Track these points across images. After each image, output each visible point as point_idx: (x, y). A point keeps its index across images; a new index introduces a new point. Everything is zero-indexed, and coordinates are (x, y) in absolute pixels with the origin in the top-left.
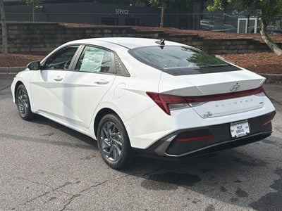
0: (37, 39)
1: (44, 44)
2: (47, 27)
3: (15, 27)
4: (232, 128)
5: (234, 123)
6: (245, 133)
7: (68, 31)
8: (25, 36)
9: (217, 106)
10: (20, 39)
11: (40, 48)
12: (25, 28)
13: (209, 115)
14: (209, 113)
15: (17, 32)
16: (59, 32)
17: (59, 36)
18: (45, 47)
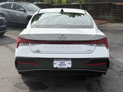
0: (100, 11)
1: (104, 14)
2: (106, 5)
3: (91, 6)
4: (55, 62)
5: (58, 59)
6: (66, 67)
7: (117, 7)
8: (94, 10)
9: (46, 47)
10: (92, 11)
11: (101, 16)
12: (95, 6)
13: (38, 52)
14: (38, 50)
15: (91, 8)
16: (112, 7)
17: (112, 10)
18: (104, 15)
